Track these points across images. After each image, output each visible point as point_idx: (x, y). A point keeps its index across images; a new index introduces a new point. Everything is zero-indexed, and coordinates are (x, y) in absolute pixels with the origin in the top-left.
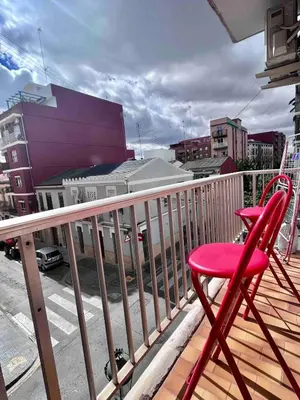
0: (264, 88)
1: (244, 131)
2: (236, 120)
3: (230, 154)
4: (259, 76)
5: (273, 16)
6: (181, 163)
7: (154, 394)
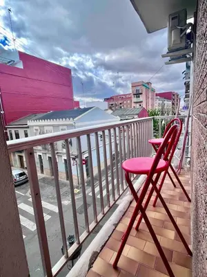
0: (167, 64)
1: (153, 91)
2: (148, 83)
3: (144, 106)
4: (163, 56)
5: (172, 19)
6: (112, 112)
7: (101, 251)
